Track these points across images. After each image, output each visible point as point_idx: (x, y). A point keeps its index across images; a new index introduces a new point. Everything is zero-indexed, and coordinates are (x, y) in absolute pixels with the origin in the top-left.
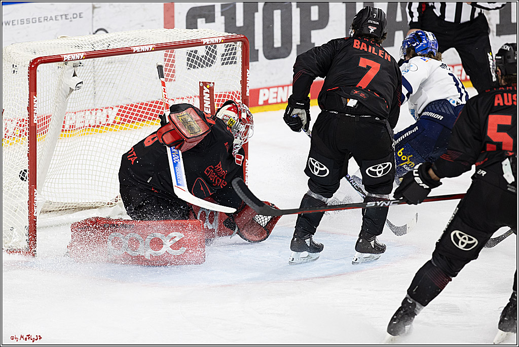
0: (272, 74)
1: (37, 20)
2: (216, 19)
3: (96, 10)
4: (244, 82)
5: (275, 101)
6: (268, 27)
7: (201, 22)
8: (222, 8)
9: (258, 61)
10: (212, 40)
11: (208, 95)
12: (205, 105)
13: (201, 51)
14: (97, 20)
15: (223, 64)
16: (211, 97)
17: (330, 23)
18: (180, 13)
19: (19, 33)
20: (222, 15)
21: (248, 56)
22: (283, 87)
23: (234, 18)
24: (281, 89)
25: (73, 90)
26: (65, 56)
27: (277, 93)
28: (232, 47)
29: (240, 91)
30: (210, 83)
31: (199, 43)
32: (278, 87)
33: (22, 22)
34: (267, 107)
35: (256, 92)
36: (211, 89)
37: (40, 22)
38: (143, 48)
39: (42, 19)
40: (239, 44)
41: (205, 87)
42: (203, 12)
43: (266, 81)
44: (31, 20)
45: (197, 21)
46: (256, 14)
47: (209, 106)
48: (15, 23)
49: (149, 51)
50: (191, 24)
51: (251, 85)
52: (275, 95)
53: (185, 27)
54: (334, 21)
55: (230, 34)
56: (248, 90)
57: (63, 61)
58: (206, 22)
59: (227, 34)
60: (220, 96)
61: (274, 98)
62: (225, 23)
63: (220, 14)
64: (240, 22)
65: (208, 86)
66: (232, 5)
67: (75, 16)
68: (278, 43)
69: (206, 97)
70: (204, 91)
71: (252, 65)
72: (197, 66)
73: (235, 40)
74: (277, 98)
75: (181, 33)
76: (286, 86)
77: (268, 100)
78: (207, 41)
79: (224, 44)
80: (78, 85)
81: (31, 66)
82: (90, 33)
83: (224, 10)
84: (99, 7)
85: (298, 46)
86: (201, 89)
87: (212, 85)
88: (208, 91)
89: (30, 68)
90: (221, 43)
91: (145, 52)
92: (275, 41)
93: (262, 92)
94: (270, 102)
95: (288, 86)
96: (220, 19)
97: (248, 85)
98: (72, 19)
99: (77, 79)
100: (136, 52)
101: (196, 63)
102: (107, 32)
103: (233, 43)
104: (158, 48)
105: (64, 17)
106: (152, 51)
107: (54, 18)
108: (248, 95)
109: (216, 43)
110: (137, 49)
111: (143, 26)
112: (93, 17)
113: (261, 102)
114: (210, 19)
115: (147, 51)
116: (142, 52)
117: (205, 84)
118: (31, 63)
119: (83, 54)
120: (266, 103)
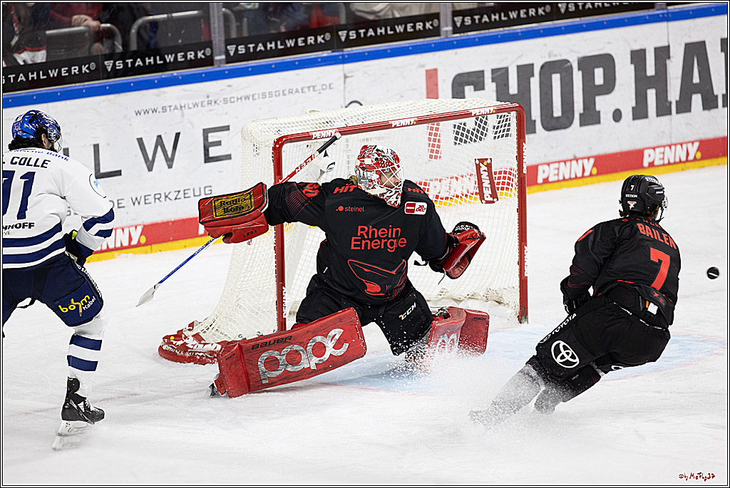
0: (552, 147)
1: (281, 93)
2: (486, 87)
3: (348, 80)
4: (520, 158)
5: (556, 178)
6: (546, 94)
7: (469, 90)
8: (492, 74)
9: (535, 132)
10: (483, 111)
11: (487, 173)
12: (484, 185)
13: (470, 123)
14: (349, 92)
15: (495, 137)
16: (490, 175)
17: (616, 87)
18: (444, 81)
19: (260, 108)
20: (493, 81)
21: (524, 128)
22: (565, 162)
23: (507, 85)
24: (562, 164)
25: (324, 172)
26: (314, 134)
27: (558, 169)
28: (506, 117)
29: (516, 168)
30: (487, 159)
31: (467, 115)
32: (559, 162)
33: (264, 95)
34: (547, 186)
35: (534, 169)
36: (489, 166)
37: (284, 95)
38: (403, 122)
39: (287, 92)
40: (514, 114)
41: (481, 165)
42: (471, 79)
43: (545, 156)
44: (274, 94)
45: (464, 89)
46: (532, 79)
47: (489, 186)
48: (256, 97)
49: (410, 125)
50: (458, 93)
51: (528, 161)
52: (556, 172)
53: (450, 96)
54: (621, 85)
55: (503, 103)
56: (525, 166)
57: (312, 139)
58: (475, 90)
59: (499, 103)
60: (500, 173)
61: (555, 175)
62: (497, 91)
63: (490, 80)
64: (513, 89)
65: (485, 163)
66: (504, 70)
67: (324, 87)
68: (557, 112)
69: (485, 175)
70: (482, 169)
71: (529, 138)
72: (468, 140)
73: (509, 110)
74: (558, 174)
75: (446, 103)
76: (568, 161)
77: (548, 178)
78: (477, 112)
79: (496, 115)
80: (330, 167)
81: (275, 146)
82: (342, 107)
83: (495, 75)
84: (352, 76)
85: (580, 114)
86: (478, 167)
87: (489, 161)
88: (486, 168)
89: (274, 148)
90: (493, 113)
91: (405, 126)
92: (554, 109)
93: (540, 169)
94: (550, 180)
95: (571, 160)
96: (490, 86)
97: (524, 161)
98: (322, 91)
99: (328, 160)
100: (395, 127)
101: (467, 137)
102: (361, 105)
103: (506, 114)
104: (420, 121)
105: (311, 89)
106: (413, 125)
107: (300, 91)
108: (525, 172)
109: (487, 114)
110: (397, 123)
111: (402, 97)
112: (345, 88)
113: (540, 180)
114: (479, 86)
115: (407, 125)
116: (403, 126)
117: (482, 161)
118: (276, 143)
119: (334, 131)
120: (546, 181)
